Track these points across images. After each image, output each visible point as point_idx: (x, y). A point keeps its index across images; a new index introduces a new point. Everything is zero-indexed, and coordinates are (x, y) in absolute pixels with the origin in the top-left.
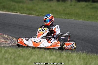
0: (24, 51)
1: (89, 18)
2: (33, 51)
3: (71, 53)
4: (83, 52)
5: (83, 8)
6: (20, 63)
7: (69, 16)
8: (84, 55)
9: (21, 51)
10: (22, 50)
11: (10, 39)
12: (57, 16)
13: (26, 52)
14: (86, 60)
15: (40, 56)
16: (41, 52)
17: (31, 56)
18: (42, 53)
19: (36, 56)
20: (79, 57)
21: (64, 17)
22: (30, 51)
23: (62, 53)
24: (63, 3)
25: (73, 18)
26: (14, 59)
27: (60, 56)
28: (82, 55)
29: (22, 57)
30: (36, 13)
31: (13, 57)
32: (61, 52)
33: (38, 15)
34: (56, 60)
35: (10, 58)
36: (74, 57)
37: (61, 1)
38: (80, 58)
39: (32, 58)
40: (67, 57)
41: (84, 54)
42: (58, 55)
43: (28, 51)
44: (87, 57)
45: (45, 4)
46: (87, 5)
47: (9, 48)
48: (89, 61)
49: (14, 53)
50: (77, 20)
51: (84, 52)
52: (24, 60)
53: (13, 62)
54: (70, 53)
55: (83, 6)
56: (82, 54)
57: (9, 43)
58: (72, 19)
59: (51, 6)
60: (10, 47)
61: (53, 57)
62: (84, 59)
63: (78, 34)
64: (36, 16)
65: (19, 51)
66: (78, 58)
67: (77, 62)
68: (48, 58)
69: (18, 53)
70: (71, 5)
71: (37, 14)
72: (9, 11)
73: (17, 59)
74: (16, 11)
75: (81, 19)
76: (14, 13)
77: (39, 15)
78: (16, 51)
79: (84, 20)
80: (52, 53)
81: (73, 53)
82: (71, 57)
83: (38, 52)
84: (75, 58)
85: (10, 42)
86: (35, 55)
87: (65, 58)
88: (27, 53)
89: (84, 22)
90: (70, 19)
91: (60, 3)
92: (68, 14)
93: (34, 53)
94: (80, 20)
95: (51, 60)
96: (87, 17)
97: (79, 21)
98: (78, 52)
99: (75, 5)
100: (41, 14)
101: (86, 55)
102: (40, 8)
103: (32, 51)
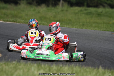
0: (7, 65)
1: (84, 25)
2: (17, 65)
3: (63, 66)
4: (76, 65)
5: (77, 13)
9: (4, 65)
10: (5, 64)
12: (46, 24)
13: (10, 67)
15: (26, 70)
16: (27, 66)
17: (16, 71)
19: (22, 71)
20: (71, 71)
22: (14, 65)
23: (52, 66)
24: (53, 8)
25: (65, 26)
27: (50, 70)
28: (75, 69)
29: (5, 72)
30: (21, 21)
33: (24, 23)
37: (50, 6)
41: (77, 67)
42: (47, 69)
43: (11, 65)
44: (80, 71)
45: (32, 9)
46: (81, 11)
48: (83, 75)
50: (69, 27)
52: (7, 75)
54: (61, 66)
55: (77, 11)
56: (75, 67)
58: (64, 27)
59: (39, 12)
62: (77, 73)
64: (21, 24)
68: (36, 72)
70: (62, 11)
71: (23, 21)
75: (75, 27)
77: (25, 23)
79: (78, 28)
80: (40, 67)
81: (65, 66)
83: (24, 65)
86: (20, 69)
89: (77, 30)
93: (19, 67)
94: (73, 28)
96: (81, 24)
97: (71, 29)
98: (70, 65)
99: (67, 11)
100: (27, 21)
101: (80, 68)
102: (26, 15)
103: (16, 64)
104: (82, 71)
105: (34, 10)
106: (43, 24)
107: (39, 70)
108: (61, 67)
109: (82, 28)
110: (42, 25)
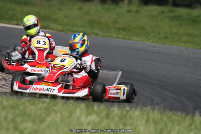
0: (34, 104)
1: (166, 38)
2: (51, 104)
3: (130, 110)
4: (155, 108)
5: (155, 16)
6: (25, 129)
7: (125, 33)
8: (156, 114)
9: (27, 104)
10: (29, 101)
11: (4, 79)
12: (101, 33)
13: (38, 107)
14: (161, 126)
15: (66, 114)
16: (69, 107)
17: (49, 115)
18: (70, 109)
19: (59, 115)
20: (146, 118)
21: (115, 36)
22: (45, 105)
23: (112, 109)
24: (113, 6)
25: (135, 39)
26: (13, 120)
27: (107, 116)
28: (152, 115)
29: (30, 116)
30: (58, 26)
31: (10, 116)
32: (110, 108)
33: (62, 31)
34: (99, 123)
35: (5, 118)
36: (136, 118)
37: (109, 2)
38: (147, 121)
39: (49, 119)
40: (122, 118)
41: (156, 111)
42: (104, 114)
43: (41, 104)
44: (162, 118)
45: (76, 7)
46: (162, 12)
47: (3, 98)
48: (166, 126)
49: (12, 107)
50: (141, 41)
51: (157, 107)
52: (34, 121)
53: (11, 126)
54: (128, 109)
55: (155, 13)
56: (153, 112)
57: (3, 88)
58: (133, 40)
59: (88, 13)
60: (6, 95)
61: (93, 118)
62: (156, 123)
63: (143, 70)
64: (58, 32)
65: (24, 103)
66: (144, 121)
67: (141, 128)
68: (83, 119)
69: (22, 107)
70: (129, 11)
71: (60, 28)
72: (3, 21)
73: (18, 119)
74: (17, 21)
75: (151, 41)
76: (13, 24)
77: (64, 31)
78: (17, 104)
79: (157, 43)
80: (90, 110)
81: (134, 109)
82: (131, 118)
83: (63, 106)
84: (138, 120)
85: (4, 85)
86: (56, 112)
87: (116, 119)
88: (40, 109)
89: (155, 47)
90: (127, 41)
91: (107, 6)
92: (124, 29)
93: (55, 108)
94: (148, 43)
95: (89, 124)
96: (162, 35)
97: (145, 44)
98: (144, 109)
99: (137, 12)
100: (68, 28)
101: (161, 114)
102: (66, 17)
103: (49, 104)
104: (165, 119)
105: (80, 9)
106: (96, 34)
107: (89, 114)
108: (127, 111)
109: (163, 44)
110: (93, 35)
